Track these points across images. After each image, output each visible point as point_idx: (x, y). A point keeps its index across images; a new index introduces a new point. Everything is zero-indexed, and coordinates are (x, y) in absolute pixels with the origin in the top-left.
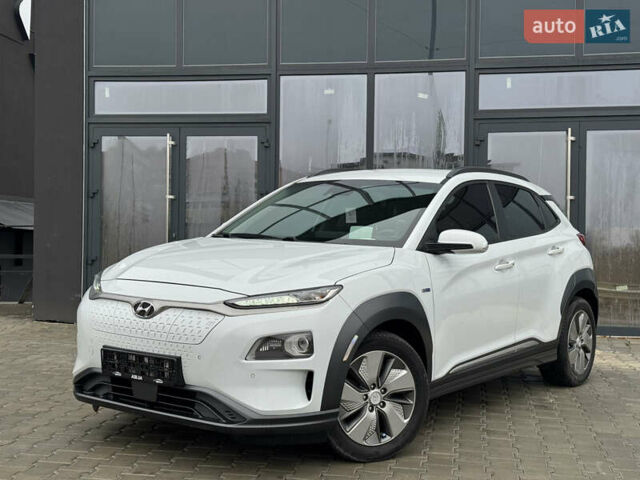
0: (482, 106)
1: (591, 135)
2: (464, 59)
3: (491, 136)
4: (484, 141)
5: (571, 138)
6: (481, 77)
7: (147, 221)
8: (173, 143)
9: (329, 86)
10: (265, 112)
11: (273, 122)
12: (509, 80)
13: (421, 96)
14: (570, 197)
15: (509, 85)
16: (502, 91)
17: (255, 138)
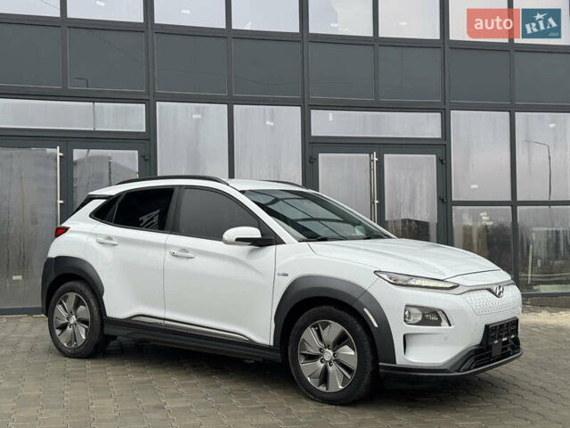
0: (313, 134)
1: (386, 157)
2: (300, 97)
3: (320, 155)
4: (317, 159)
5: (376, 159)
6: (312, 111)
7: (36, 223)
8: (61, 154)
9: (198, 111)
10: (144, 130)
11: (152, 139)
12: (331, 115)
13: (268, 123)
14: (376, 202)
15: (331, 119)
16: (327, 123)
17: (137, 152)
